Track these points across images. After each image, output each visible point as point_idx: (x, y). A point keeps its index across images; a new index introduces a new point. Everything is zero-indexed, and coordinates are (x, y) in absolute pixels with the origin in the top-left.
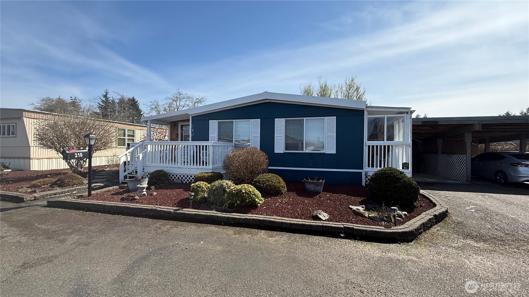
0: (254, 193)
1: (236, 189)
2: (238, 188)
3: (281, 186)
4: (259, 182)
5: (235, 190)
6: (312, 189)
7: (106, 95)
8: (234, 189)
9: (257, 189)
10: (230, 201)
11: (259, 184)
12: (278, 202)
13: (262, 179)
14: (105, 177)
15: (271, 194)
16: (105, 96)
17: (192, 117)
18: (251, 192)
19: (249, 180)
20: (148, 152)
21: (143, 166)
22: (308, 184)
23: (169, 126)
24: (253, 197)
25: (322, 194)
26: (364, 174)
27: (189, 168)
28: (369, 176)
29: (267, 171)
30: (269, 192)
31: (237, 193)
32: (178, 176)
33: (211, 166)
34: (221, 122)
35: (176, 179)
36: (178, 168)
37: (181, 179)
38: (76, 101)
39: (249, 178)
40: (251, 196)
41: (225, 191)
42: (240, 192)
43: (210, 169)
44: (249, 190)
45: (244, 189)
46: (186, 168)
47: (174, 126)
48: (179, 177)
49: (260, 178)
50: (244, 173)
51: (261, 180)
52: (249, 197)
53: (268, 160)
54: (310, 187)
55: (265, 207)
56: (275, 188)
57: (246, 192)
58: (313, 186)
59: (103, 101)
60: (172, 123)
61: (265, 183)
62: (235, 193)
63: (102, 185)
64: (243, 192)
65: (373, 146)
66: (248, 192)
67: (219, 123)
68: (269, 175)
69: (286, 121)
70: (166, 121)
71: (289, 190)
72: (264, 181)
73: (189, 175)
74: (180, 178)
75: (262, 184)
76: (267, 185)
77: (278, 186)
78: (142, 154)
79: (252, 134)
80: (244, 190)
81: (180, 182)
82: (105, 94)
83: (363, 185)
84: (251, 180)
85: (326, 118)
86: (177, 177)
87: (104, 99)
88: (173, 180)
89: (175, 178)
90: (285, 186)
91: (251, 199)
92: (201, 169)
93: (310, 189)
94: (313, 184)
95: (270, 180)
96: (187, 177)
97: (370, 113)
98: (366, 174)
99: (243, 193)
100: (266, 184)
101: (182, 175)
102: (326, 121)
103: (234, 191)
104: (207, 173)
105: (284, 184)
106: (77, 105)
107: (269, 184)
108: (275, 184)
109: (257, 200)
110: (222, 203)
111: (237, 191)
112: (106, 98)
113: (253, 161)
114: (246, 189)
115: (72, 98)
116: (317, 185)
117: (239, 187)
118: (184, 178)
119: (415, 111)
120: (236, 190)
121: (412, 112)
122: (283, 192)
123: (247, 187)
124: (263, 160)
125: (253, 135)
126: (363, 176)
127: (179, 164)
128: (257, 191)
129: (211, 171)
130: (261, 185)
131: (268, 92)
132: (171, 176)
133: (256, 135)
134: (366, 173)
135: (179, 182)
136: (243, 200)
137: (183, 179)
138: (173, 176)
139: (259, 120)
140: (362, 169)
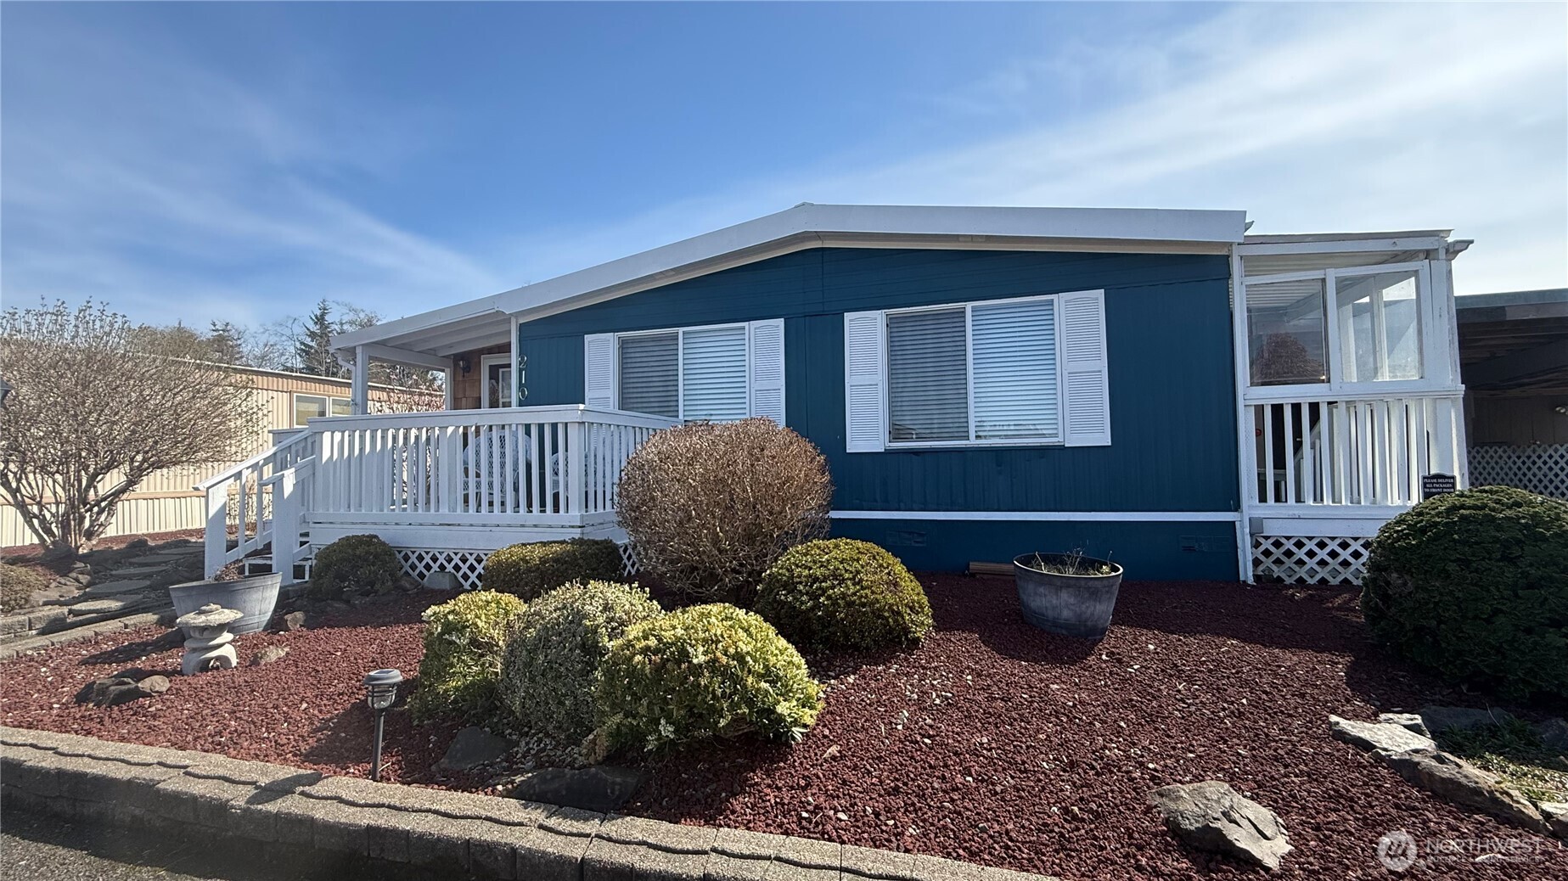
0: (766, 667)
1: (653, 642)
2: (668, 635)
3: (907, 605)
4: (790, 586)
5: (646, 651)
6: (1066, 614)
7: (323, 315)
8: (644, 643)
9: (782, 632)
10: (617, 718)
11: (790, 599)
12: (906, 702)
13: (806, 567)
14: (153, 573)
15: (856, 647)
16: (320, 320)
17: (522, 327)
18: (748, 658)
19: (739, 572)
20: (324, 461)
21: (304, 521)
22: (1041, 590)
23: (447, 370)
24: (758, 690)
25: (1119, 638)
26: (1247, 530)
27: (484, 526)
28: (1267, 538)
29: (827, 529)
30: (846, 636)
31: (660, 669)
32: (441, 559)
33: (574, 514)
34: (634, 340)
35: (432, 571)
36: (441, 525)
37: (453, 571)
38: (226, 334)
39: (741, 565)
40: (744, 687)
41: (591, 649)
42: (678, 663)
43: (573, 527)
44: (732, 651)
45: (705, 641)
46: (471, 525)
47: (467, 369)
48: (446, 564)
49: (797, 566)
50: (716, 541)
51: (799, 576)
52: (735, 692)
53: (826, 478)
54: (1058, 605)
55: (834, 750)
56: (878, 614)
57: (713, 664)
58: (1072, 600)
59: (312, 335)
60: (458, 357)
61: (824, 591)
62: (647, 670)
63: (119, 604)
64: (695, 661)
65: (1278, 410)
66: (724, 660)
67: (624, 345)
68: (837, 546)
69: (892, 323)
70: (433, 352)
71: (944, 621)
72: (816, 580)
73: (471, 554)
74: (449, 568)
75: (807, 593)
76: (835, 603)
77: (891, 606)
78: (293, 470)
79: (753, 380)
80: (701, 649)
81: (448, 588)
82: (318, 313)
83: (1242, 578)
84: (750, 575)
85: (1061, 300)
86: (438, 563)
87: (315, 328)
88: (422, 576)
89: (428, 567)
90: (925, 600)
91: (750, 703)
92: (535, 526)
93: (1050, 614)
94: (1068, 586)
95: (846, 571)
96: (461, 564)
97: (1254, 265)
98: (1253, 531)
99: (697, 670)
100: (829, 598)
101: (456, 554)
102: (1063, 311)
103: (638, 658)
104: (544, 544)
105: (918, 594)
106: (231, 346)
107: (844, 597)
108: (873, 592)
109: (783, 708)
110: (580, 723)
111: (656, 659)
112: (322, 324)
113: (755, 482)
114: (718, 642)
115: (215, 325)
116: (1093, 591)
117: (674, 628)
118: (465, 568)
119: (1472, 242)
120: (656, 651)
121: (1457, 248)
122: (920, 633)
123: (718, 629)
124: (806, 476)
125: (756, 386)
126: (1243, 540)
127: (444, 510)
128: (782, 642)
129: (576, 534)
130: (802, 603)
131: (812, 205)
132: (413, 558)
133: (766, 385)
134: (1256, 527)
135: (443, 587)
136: (698, 713)
137: (461, 573)
138: (420, 558)
139: (780, 323)
140: (1237, 507)
